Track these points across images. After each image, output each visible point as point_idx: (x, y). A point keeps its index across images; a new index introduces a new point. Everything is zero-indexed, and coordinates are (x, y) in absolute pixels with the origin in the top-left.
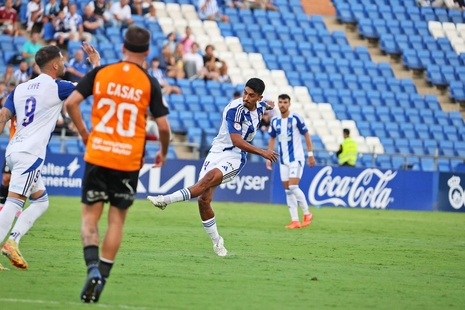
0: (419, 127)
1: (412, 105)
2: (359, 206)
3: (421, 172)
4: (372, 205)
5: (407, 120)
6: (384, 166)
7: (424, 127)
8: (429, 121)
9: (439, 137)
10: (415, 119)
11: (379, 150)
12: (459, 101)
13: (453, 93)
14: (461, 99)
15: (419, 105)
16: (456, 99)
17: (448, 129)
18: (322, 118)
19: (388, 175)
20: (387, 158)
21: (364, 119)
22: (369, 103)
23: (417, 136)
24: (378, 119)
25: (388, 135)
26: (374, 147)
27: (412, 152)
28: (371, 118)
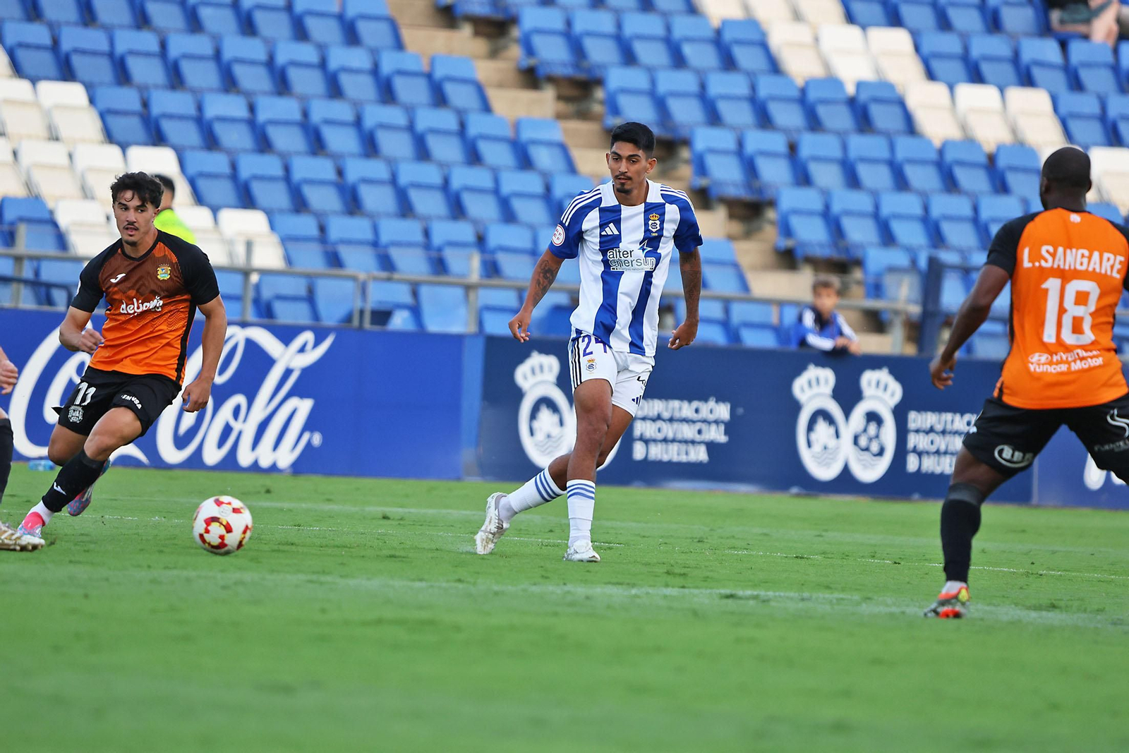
0: (410, 172)
1: (387, 93)
2: (195, 461)
3: (420, 337)
4: (245, 457)
5: (370, 147)
6: (287, 314)
7: (430, 174)
8: (446, 150)
9: (482, 208)
10: (395, 145)
11: (269, 256)
12: (551, 80)
13: (530, 51)
14: (560, 71)
15: (412, 91)
16: (542, 71)
17: (514, 182)
18: (54, 137)
19: (302, 350)
20: (298, 286)
21: (211, 142)
22: (229, 83)
23: (405, 208)
24: (263, 144)
25: (299, 204)
26: (249, 245)
27: (387, 263)
28: (235, 137)
